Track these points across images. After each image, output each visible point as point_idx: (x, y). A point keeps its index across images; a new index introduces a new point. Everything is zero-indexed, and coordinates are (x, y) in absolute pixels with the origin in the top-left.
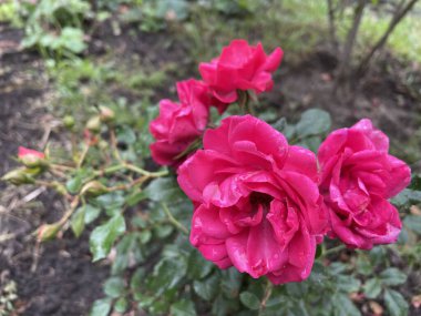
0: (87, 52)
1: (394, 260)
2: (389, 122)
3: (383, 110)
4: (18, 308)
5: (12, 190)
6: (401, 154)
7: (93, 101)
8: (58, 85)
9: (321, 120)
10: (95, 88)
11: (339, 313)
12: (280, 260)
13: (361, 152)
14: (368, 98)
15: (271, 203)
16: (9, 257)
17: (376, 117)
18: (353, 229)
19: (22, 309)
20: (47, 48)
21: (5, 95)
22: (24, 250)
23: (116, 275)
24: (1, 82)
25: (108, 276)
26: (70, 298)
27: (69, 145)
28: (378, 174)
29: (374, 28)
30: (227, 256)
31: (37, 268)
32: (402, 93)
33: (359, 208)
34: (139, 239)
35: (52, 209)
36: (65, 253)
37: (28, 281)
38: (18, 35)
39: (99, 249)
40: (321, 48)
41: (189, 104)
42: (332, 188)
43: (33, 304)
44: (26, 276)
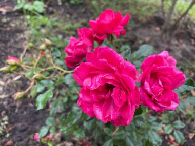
0: (45, 12)
1: (182, 116)
2: (186, 52)
3: (184, 46)
4: (9, 128)
5: (8, 75)
6: (191, 67)
7: (47, 36)
8: (31, 27)
10: (48, 30)
11: (151, 139)
12: (117, 115)
13: (161, 67)
14: (178, 40)
15: (114, 89)
16: (6, 105)
17: (180, 49)
18: (155, 103)
19: (10, 129)
20: (27, 10)
21: (7, 31)
22: (13, 102)
23: (52, 116)
24: (5, 25)
25: (49, 116)
26: (32, 124)
27: (35, 56)
28: (168, 77)
29: (183, 6)
30: (93, 112)
31: (18, 111)
32: (194, 38)
33: (158, 93)
34: (62, 101)
35: (26, 84)
36: (31, 105)
37: (13, 116)
38: (13, 3)
39: (40, 104)
40: (157, 15)
41: (83, 40)
42: (146, 83)
43: (16, 127)
44: (13, 114)
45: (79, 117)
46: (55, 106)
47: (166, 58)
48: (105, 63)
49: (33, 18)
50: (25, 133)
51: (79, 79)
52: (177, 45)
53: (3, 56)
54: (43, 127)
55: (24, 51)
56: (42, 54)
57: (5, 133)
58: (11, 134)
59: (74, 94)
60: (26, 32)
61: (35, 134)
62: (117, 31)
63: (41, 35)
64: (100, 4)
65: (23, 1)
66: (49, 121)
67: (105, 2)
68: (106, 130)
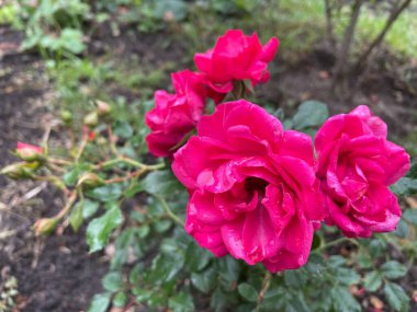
0: (86, 52)
1: (395, 254)
3: (381, 106)
4: (19, 303)
5: (13, 188)
8: (58, 85)
9: (318, 112)
10: (95, 87)
11: (339, 305)
12: (276, 247)
15: (267, 188)
16: (10, 253)
19: (23, 305)
20: (47, 50)
21: (6, 95)
22: (25, 246)
23: (115, 270)
24: (2, 83)
26: (70, 293)
27: (69, 144)
29: (372, 26)
30: (222, 244)
31: (38, 265)
32: (401, 90)
33: (356, 195)
34: (137, 235)
35: (53, 205)
36: (66, 250)
37: (28, 277)
38: (18, 36)
39: (96, 240)
40: (318, 46)
41: (184, 94)
42: (329, 174)
43: (34, 300)
44: (28, 272)
47: (365, 120)
49: (63, 64)
51: (185, 175)
54: (98, 296)
55: (46, 137)
59: (163, 219)
60: (48, 96)
62: (254, 73)
63: (81, 98)
64: (200, 30)
65: (38, 31)
66: (110, 282)
67: (209, 25)
68: (243, 289)
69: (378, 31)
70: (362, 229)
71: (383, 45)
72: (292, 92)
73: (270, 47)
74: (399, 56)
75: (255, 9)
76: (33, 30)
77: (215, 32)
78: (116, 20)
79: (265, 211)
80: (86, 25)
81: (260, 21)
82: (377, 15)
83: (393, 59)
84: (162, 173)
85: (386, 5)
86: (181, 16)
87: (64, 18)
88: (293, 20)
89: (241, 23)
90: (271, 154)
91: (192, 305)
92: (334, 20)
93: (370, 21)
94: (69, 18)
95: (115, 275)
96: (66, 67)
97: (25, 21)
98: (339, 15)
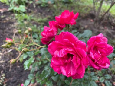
0: (26, 12)
3: (107, 30)
7: (27, 25)
8: (18, 21)
9: (89, 33)
10: (28, 22)
12: (75, 73)
13: (100, 43)
14: (104, 26)
15: (73, 57)
16: (3, 67)
17: (105, 32)
18: (96, 64)
19: (6, 81)
20: (16, 11)
21: (4, 23)
22: (8, 65)
23: (32, 73)
24: (3, 20)
25: (30, 73)
26: (19, 78)
28: (104, 49)
29: (106, 7)
30: (60, 71)
31: (11, 70)
32: (113, 26)
33: (98, 59)
34: (38, 64)
35: (15, 54)
36: (19, 67)
37: (8, 74)
38: (8, 7)
39: (26, 66)
40: (91, 12)
41: (52, 28)
42: (91, 53)
43: (9, 80)
44: (8, 72)
45: (49, 74)
46: (34, 67)
47: (101, 38)
48: (68, 41)
49: (19, 15)
50: (15, 84)
51: (51, 51)
52: (103, 30)
53: (1, 37)
54: (27, 80)
55: (14, 35)
56: (26, 36)
57: (3, 84)
58: (7, 84)
59: (45, 60)
60: (15, 24)
61: (21, 84)
63: (24, 25)
64: (58, 7)
65: (13, 5)
66: (30, 76)
67: (61, 5)
68: (66, 81)
69: (107, 9)
70: (99, 68)
71: (109, 13)
72: (83, 25)
73: (76, 15)
74: (113, 16)
75: (73, 1)
76: (12, 5)
77: (62, 7)
78: (35, 3)
79: (72, 63)
80: (26, 4)
81: (75, 5)
82: (107, 4)
83: (111, 17)
84: (45, 48)
85: (110, 1)
86: (53, 3)
87: (21, 2)
88: (84, 5)
89: (69, 5)
90: (75, 47)
91: (52, 84)
92: (95, 5)
93: (106, 6)
94: (22, 2)
95: (31, 75)
96: (21, 16)
97: (10, 2)
98: (97, 4)
